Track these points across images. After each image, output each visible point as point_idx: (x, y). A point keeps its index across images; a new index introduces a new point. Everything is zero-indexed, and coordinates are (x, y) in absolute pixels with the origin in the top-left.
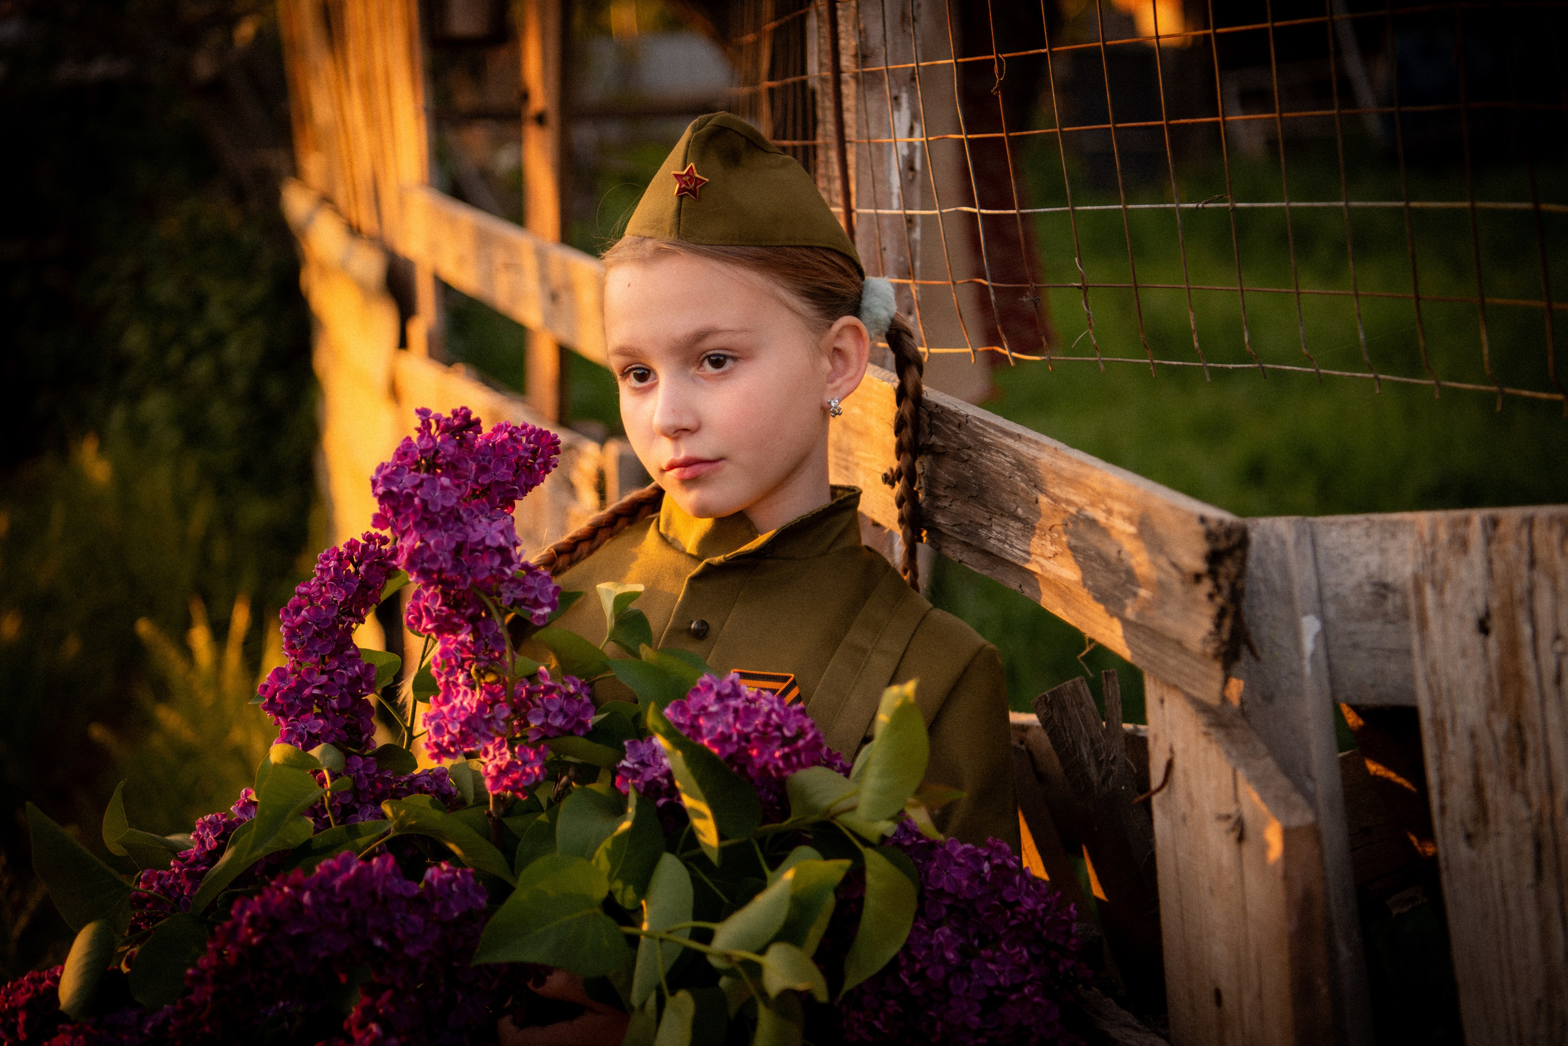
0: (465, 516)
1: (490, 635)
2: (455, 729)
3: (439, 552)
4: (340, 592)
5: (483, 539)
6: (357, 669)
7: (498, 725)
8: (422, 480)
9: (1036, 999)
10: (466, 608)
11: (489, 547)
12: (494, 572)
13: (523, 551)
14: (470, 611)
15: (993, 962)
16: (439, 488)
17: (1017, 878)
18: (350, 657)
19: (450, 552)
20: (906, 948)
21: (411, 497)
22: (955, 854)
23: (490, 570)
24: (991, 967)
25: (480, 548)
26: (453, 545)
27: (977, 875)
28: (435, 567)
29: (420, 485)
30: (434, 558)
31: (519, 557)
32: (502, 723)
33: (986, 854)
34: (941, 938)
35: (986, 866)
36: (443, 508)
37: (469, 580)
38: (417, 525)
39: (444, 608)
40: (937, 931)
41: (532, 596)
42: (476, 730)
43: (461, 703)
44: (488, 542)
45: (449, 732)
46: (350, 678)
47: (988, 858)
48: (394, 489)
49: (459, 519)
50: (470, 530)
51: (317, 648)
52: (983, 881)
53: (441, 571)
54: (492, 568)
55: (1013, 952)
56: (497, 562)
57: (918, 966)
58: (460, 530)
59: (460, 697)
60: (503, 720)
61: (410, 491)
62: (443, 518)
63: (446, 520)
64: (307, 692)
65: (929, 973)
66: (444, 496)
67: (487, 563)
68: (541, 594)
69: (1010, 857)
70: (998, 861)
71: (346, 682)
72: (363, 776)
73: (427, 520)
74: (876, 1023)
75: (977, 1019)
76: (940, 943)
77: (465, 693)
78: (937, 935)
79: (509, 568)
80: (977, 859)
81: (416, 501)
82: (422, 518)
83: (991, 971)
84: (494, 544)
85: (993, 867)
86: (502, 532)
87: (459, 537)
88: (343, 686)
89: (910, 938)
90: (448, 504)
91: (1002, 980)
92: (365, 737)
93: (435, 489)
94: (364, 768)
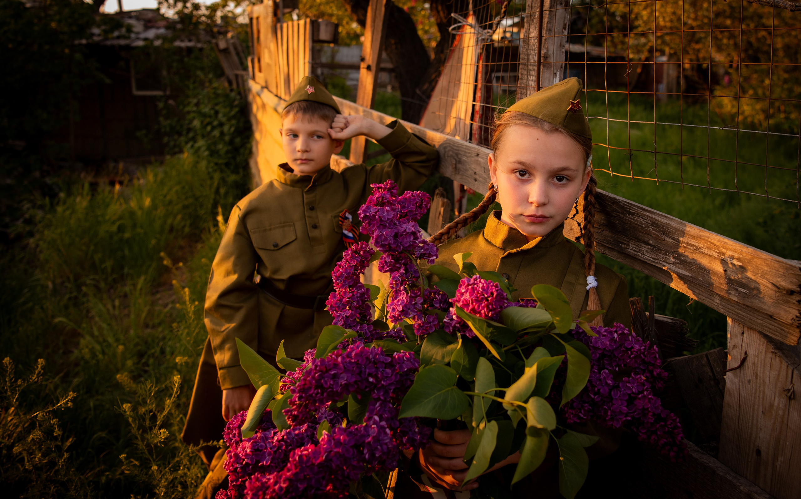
0: (397, 223)
1: (412, 270)
2: (400, 308)
3: (388, 237)
4: (354, 261)
5: (405, 230)
6: (363, 290)
7: (418, 306)
8: (378, 210)
9: (650, 396)
10: (402, 260)
11: (408, 233)
12: (411, 243)
13: (423, 233)
14: (403, 261)
15: (629, 383)
16: (385, 212)
17: (630, 337)
18: (360, 286)
19: (392, 237)
20: (589, 381)
21: (374, 216)
22: (602, 332)
23: (410, 242)
24: (628, 385)
25: (405, 233)
26: (394, 234)
27: (612, 339)
28: (386, 243)
29: (378, 211)
30: (386, 239)
31: (421, 236)
32: (420, 305)
33: (615, 330)
34: (604, 375)
35: (616, 335)
36: (388, 219)
37: (402, 247)
38: (378, 227)
39: (392, 261)
40: (602, 371)
41: (428, 252)
42: (409, 309)
43: (402, 298)
44: (407, 231)
45: (398, 311)
46: (360, 294)
47: (616, 332)
48: (368, 214)
49: (395, 224)
50: (400, 228)
51: (347, 283)
52: (615, 341)
53: (389, 244)
54: (410, 241)
55: (637, 377)
56: (412, 238)
57: (596, 389)
58: (396, 228)
59: (402, 296)
60: (420, 304)
61: (374, 214)
62: (389, 224)
63: (390, 224)
64: (344, 300)
65: (601, 390)
66: (388, 215)
67: (408, 240)
68: (432, 252)
69: (625, 329)
70: (620, 332)
71: (359, 295)
72: (368, 332)
73: (382, 225)
74: (580, 414)
75: (625, 408)
76: (604, 377)
77: (404, 294)
78: (602, 374)
79: (417, 240)
80: (611, 333)
81: (377, 217)
82: (380, 224)
83: (629, 387)
84: (410, 231)
85: (618, 335)
86: (413, 226)
87: (396, 230)
88: (358, 297)
89: (590, 377)
90: (389, 217)
91: (634, 390)
92: (368, 318)
93: (384, 212)
94: (368, 328)
